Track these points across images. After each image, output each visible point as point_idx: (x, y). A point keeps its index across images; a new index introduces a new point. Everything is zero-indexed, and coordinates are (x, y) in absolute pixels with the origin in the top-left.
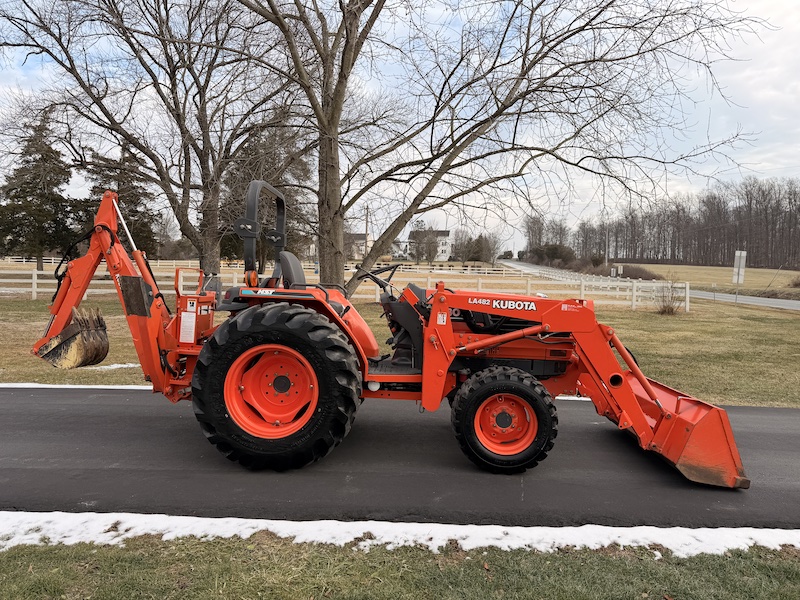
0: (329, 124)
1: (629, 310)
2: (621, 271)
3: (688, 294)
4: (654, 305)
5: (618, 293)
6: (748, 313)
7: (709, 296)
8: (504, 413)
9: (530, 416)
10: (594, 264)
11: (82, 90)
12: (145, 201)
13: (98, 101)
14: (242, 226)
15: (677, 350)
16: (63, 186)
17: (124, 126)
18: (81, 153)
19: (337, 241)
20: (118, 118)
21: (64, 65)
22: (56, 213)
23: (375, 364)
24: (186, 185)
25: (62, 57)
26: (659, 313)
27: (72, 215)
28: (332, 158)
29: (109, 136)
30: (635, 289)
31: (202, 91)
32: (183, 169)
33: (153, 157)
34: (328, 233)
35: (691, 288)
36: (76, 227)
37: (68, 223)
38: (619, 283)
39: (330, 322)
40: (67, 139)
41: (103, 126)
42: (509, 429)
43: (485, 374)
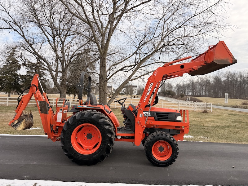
0: (104, 54)
1: (193, 111)
2: (190, 99)
3: (212, 106)
4: (201, 110)
5: (190, 106)
6: (230, 113)
7: (217, 107)
8: (161, 147)
9: (169, 147)
10: (181, 97)
11: (26, 42)
12: (43, 76)
13: (31, 45)
14: (79, 86)
15: (210, 124)
16: (18, 71)
17: (39, 53)
18: (25, 61)
19: (105, 89)
20: (37, 51)
21: (21, 35)
22: (16, 79)
23: (119, 129)
24: (57, 71)
25: (21, 32)
26: (203, 112)
27: (20, 80)
28: (104, 64)
29: (34, 56)
30: (195, 105)
31: (63, 43)
32: (56, 66)
33: (47, 63)
34: (102, 87)
35: (212, 105)
36: (22, 84)
37: (19, 82)
38: (190, 103)
39: (105, 116)
40: (21, 57)
41: (32, 53)
42: (163, 152)
43: (155, 134)
